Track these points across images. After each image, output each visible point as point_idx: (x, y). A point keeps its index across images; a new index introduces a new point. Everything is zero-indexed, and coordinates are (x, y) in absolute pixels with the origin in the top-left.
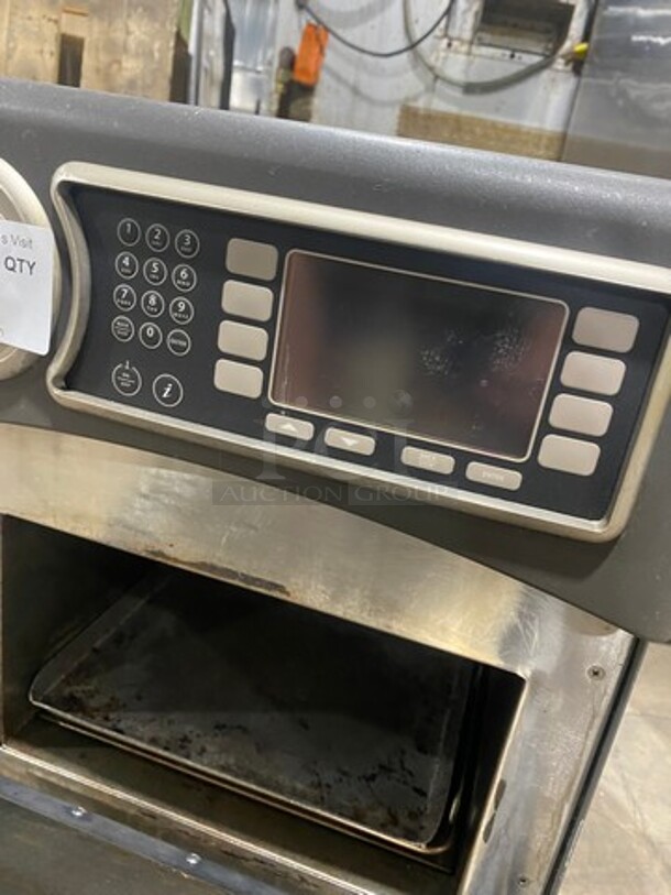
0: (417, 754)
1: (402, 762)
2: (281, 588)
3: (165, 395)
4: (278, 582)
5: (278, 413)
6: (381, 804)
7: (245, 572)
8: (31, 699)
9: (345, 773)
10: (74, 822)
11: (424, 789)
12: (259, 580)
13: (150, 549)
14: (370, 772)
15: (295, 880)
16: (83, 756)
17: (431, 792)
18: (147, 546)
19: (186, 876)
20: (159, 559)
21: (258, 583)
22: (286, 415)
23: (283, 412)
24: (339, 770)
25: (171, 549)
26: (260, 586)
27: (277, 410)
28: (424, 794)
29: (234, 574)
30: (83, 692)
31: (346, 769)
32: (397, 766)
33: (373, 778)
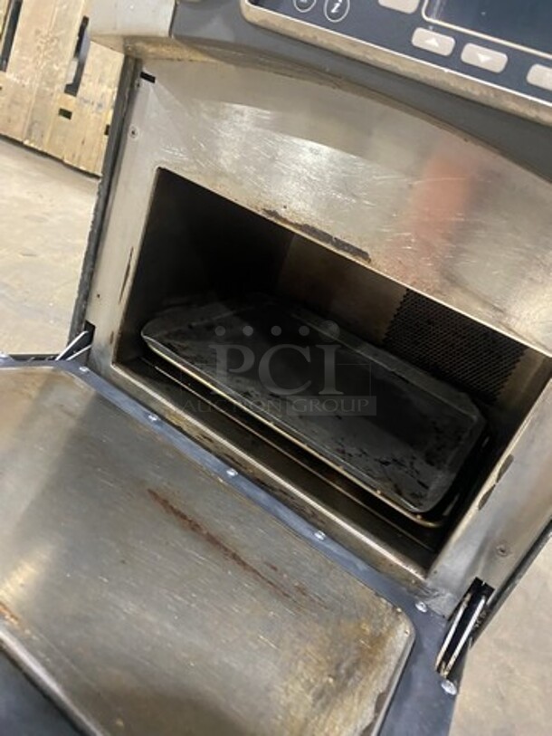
0: (425, 464)
1: (412, 464)
2: (364, 255)
3: (333, 11)
4: (364, 249)
5: (427, 28)
6: (390, 480)
7: (338, 237)
8: (142, 334)
9: (365, 453)
10: (149, 423)
11: (427, 485)
12: (348, 245)
13: (267, 209)
14: (384, 459)
15: (308, 515)
16: (168, 389)
17: (432, 488)
18: (265, 205)
19: (221, 481)
20: (272, 219)
21: (346, 248)
22: (434, 30)
23: (431, 27)
24: (361, 450)
25: (283, 210)
26: (347, 251)
27: (426, 25)
28: (427, 488)
29: (328, 238)
30: (179, 346)
31: (365, 450)
32: (408, 464)
33: (386, 463)
